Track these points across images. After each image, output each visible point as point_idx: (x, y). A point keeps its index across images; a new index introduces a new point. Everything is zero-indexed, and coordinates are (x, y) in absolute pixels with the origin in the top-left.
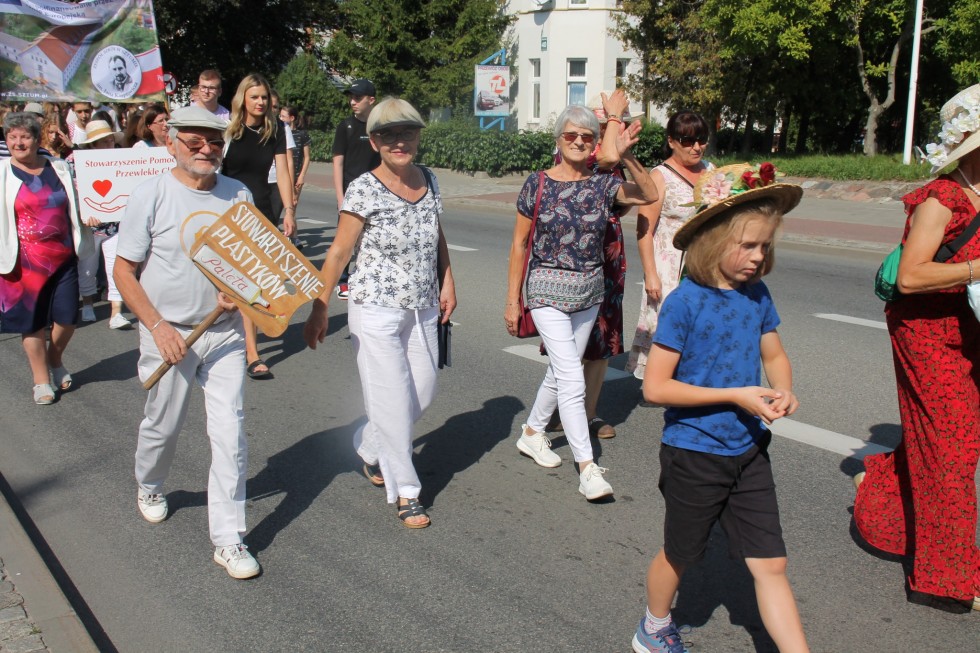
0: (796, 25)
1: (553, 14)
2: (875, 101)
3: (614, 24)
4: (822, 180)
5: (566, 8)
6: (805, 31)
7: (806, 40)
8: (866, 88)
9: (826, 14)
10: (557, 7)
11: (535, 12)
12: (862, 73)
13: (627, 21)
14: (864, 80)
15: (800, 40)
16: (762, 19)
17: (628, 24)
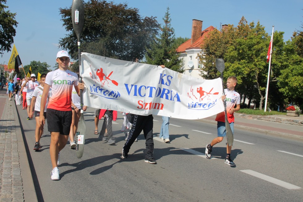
0: (239, 76)
1: (193, 70)
2: (262, 96)
3: (200, 73)
4: (244, 114)
5: (196, 69)
6: (241, 78)
7: (241, 80)
8: (260, 93)
9: (247, 74)
10: (194, 69)
11: (189, 69)
12: (259, 89)
13: (204, 73)
14: (259, 91)
15: (240, 80)
16: (230, 74)
17: (203, 73)
